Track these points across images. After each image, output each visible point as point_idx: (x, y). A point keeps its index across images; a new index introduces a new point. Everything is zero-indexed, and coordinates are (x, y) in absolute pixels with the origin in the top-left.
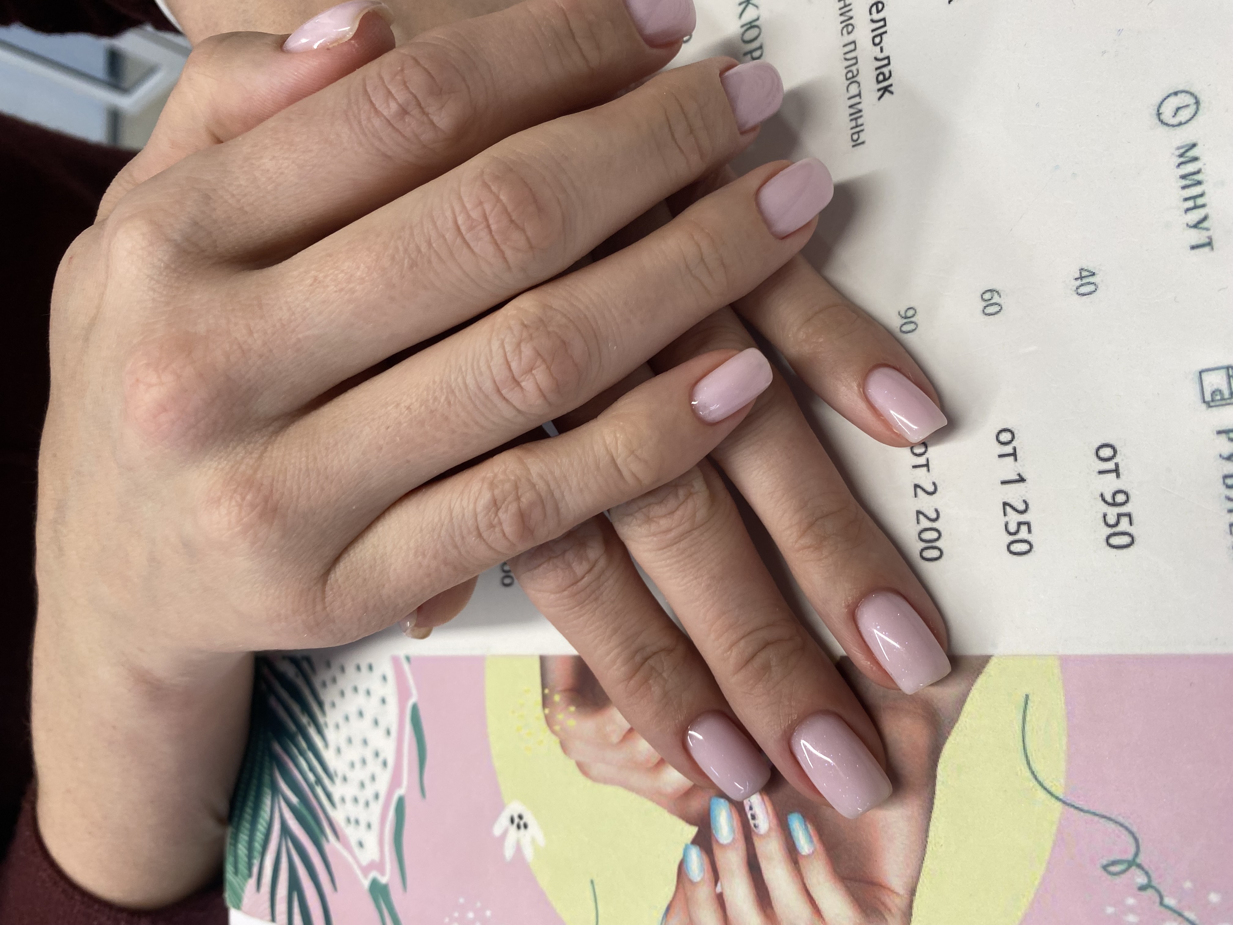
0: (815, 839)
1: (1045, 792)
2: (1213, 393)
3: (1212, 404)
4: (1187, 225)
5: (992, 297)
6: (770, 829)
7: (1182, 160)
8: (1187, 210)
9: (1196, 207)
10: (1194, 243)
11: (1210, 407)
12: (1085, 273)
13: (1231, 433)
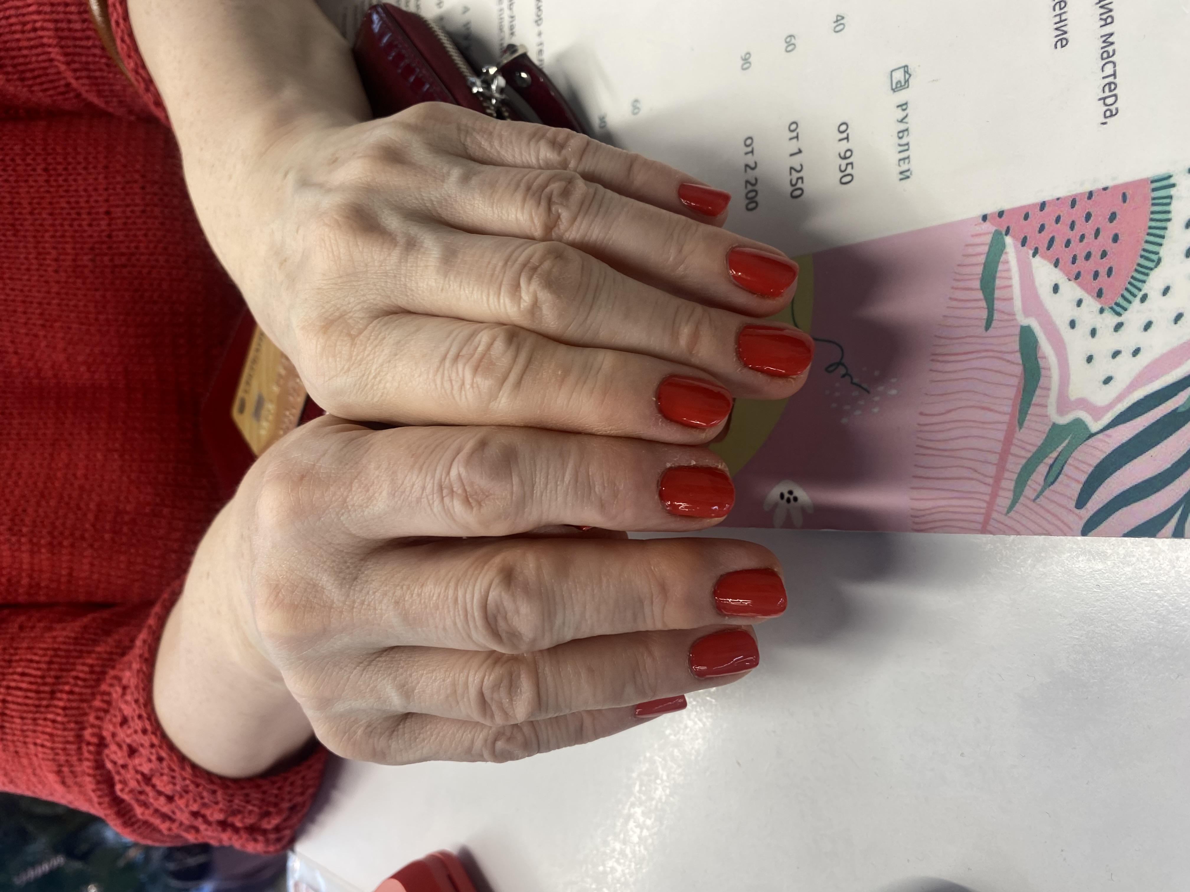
2: (897, 83)
3: (896, 90)
5: (791, 40)
11: (894, 92)
12: (839, 18)
13: (903, 106)
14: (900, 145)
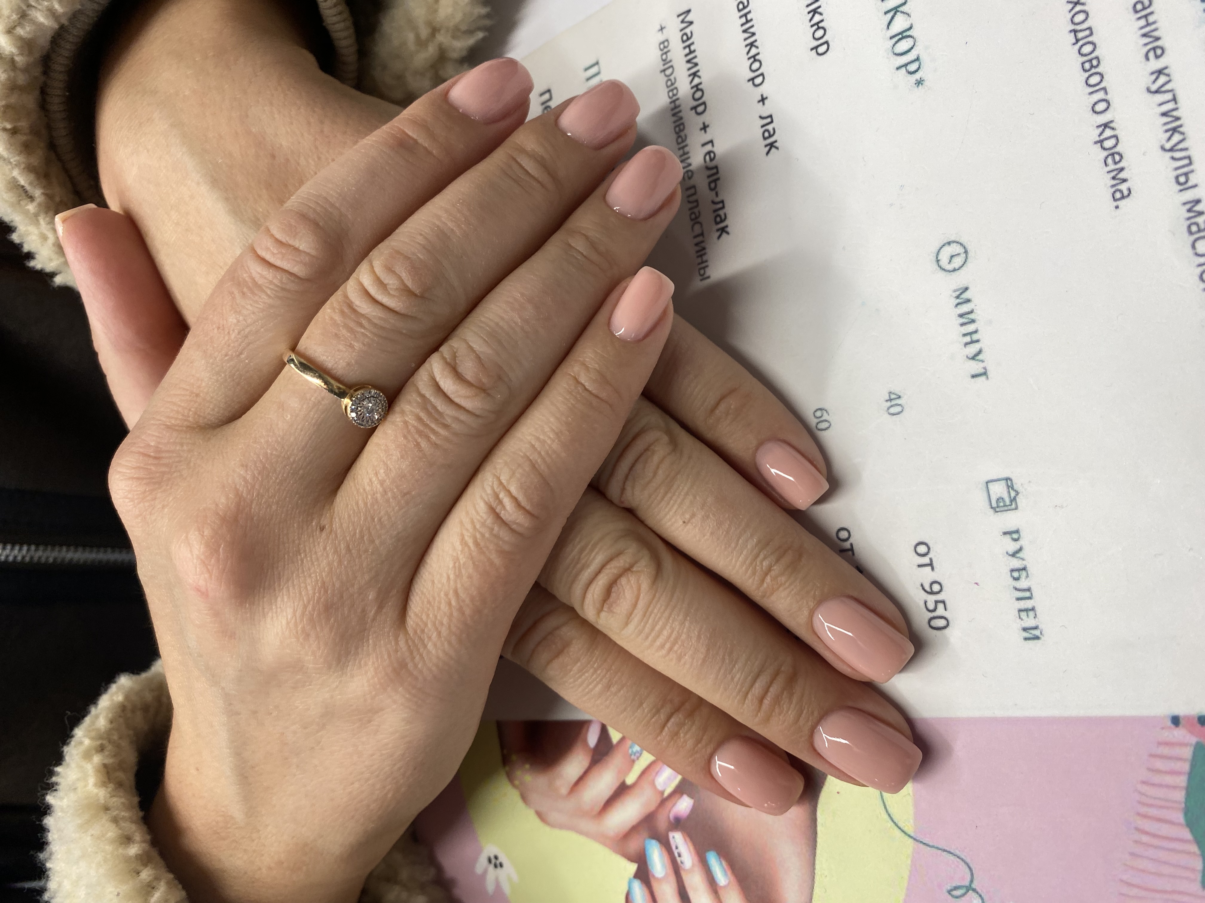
0: (729, 873)
1: (899, 831)
2: (998, 501)
3: (998, 510)
4: (967, 356)
5: (823, 417)
6: (693, 865)
7: (958, 301)
8: (966, 344)
9: (972, 342)
10: (973, 373)
11: (996, 512)
12: (893, 396)
13: (1013, 534)
14: (1016, 589)
